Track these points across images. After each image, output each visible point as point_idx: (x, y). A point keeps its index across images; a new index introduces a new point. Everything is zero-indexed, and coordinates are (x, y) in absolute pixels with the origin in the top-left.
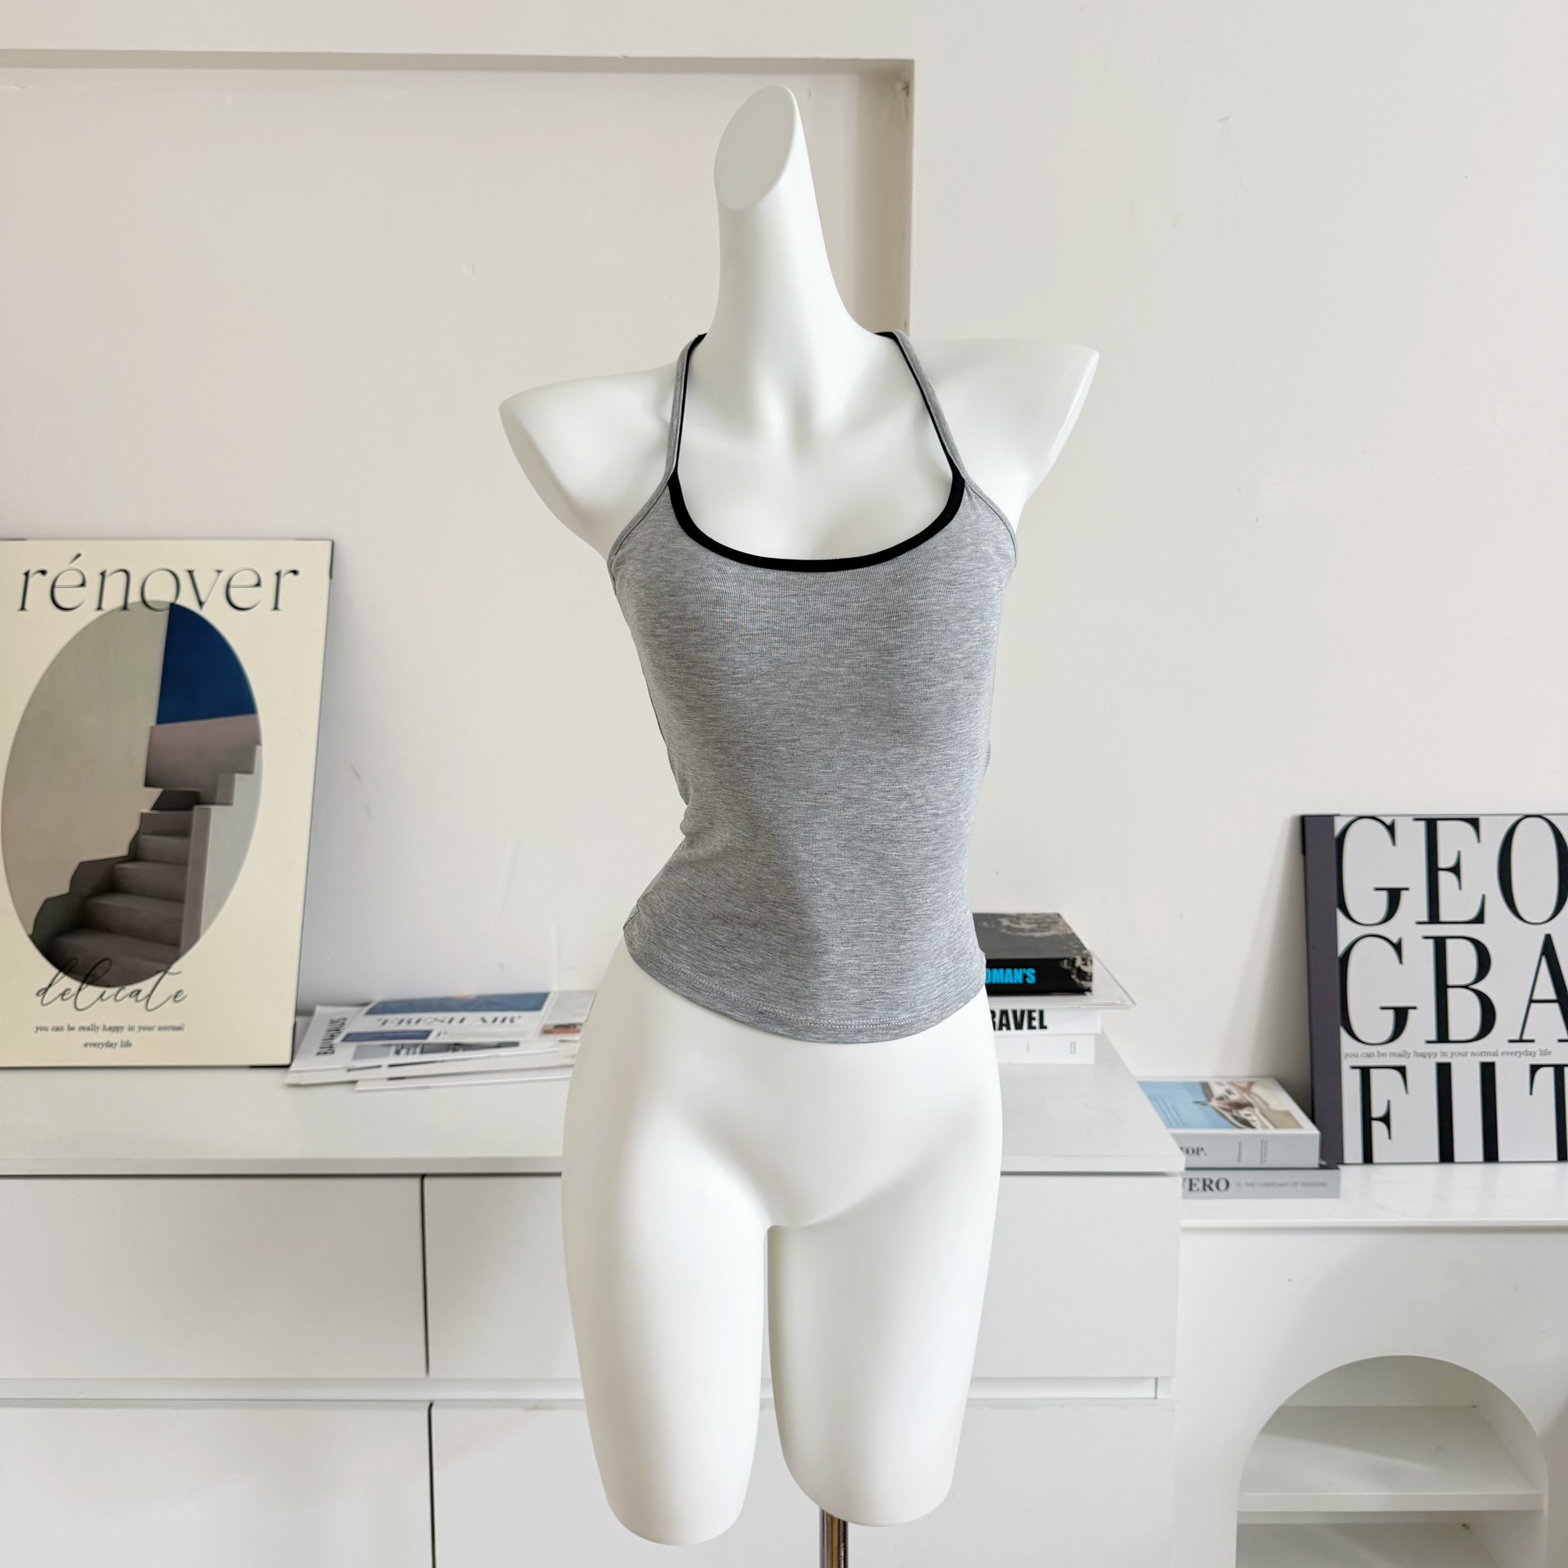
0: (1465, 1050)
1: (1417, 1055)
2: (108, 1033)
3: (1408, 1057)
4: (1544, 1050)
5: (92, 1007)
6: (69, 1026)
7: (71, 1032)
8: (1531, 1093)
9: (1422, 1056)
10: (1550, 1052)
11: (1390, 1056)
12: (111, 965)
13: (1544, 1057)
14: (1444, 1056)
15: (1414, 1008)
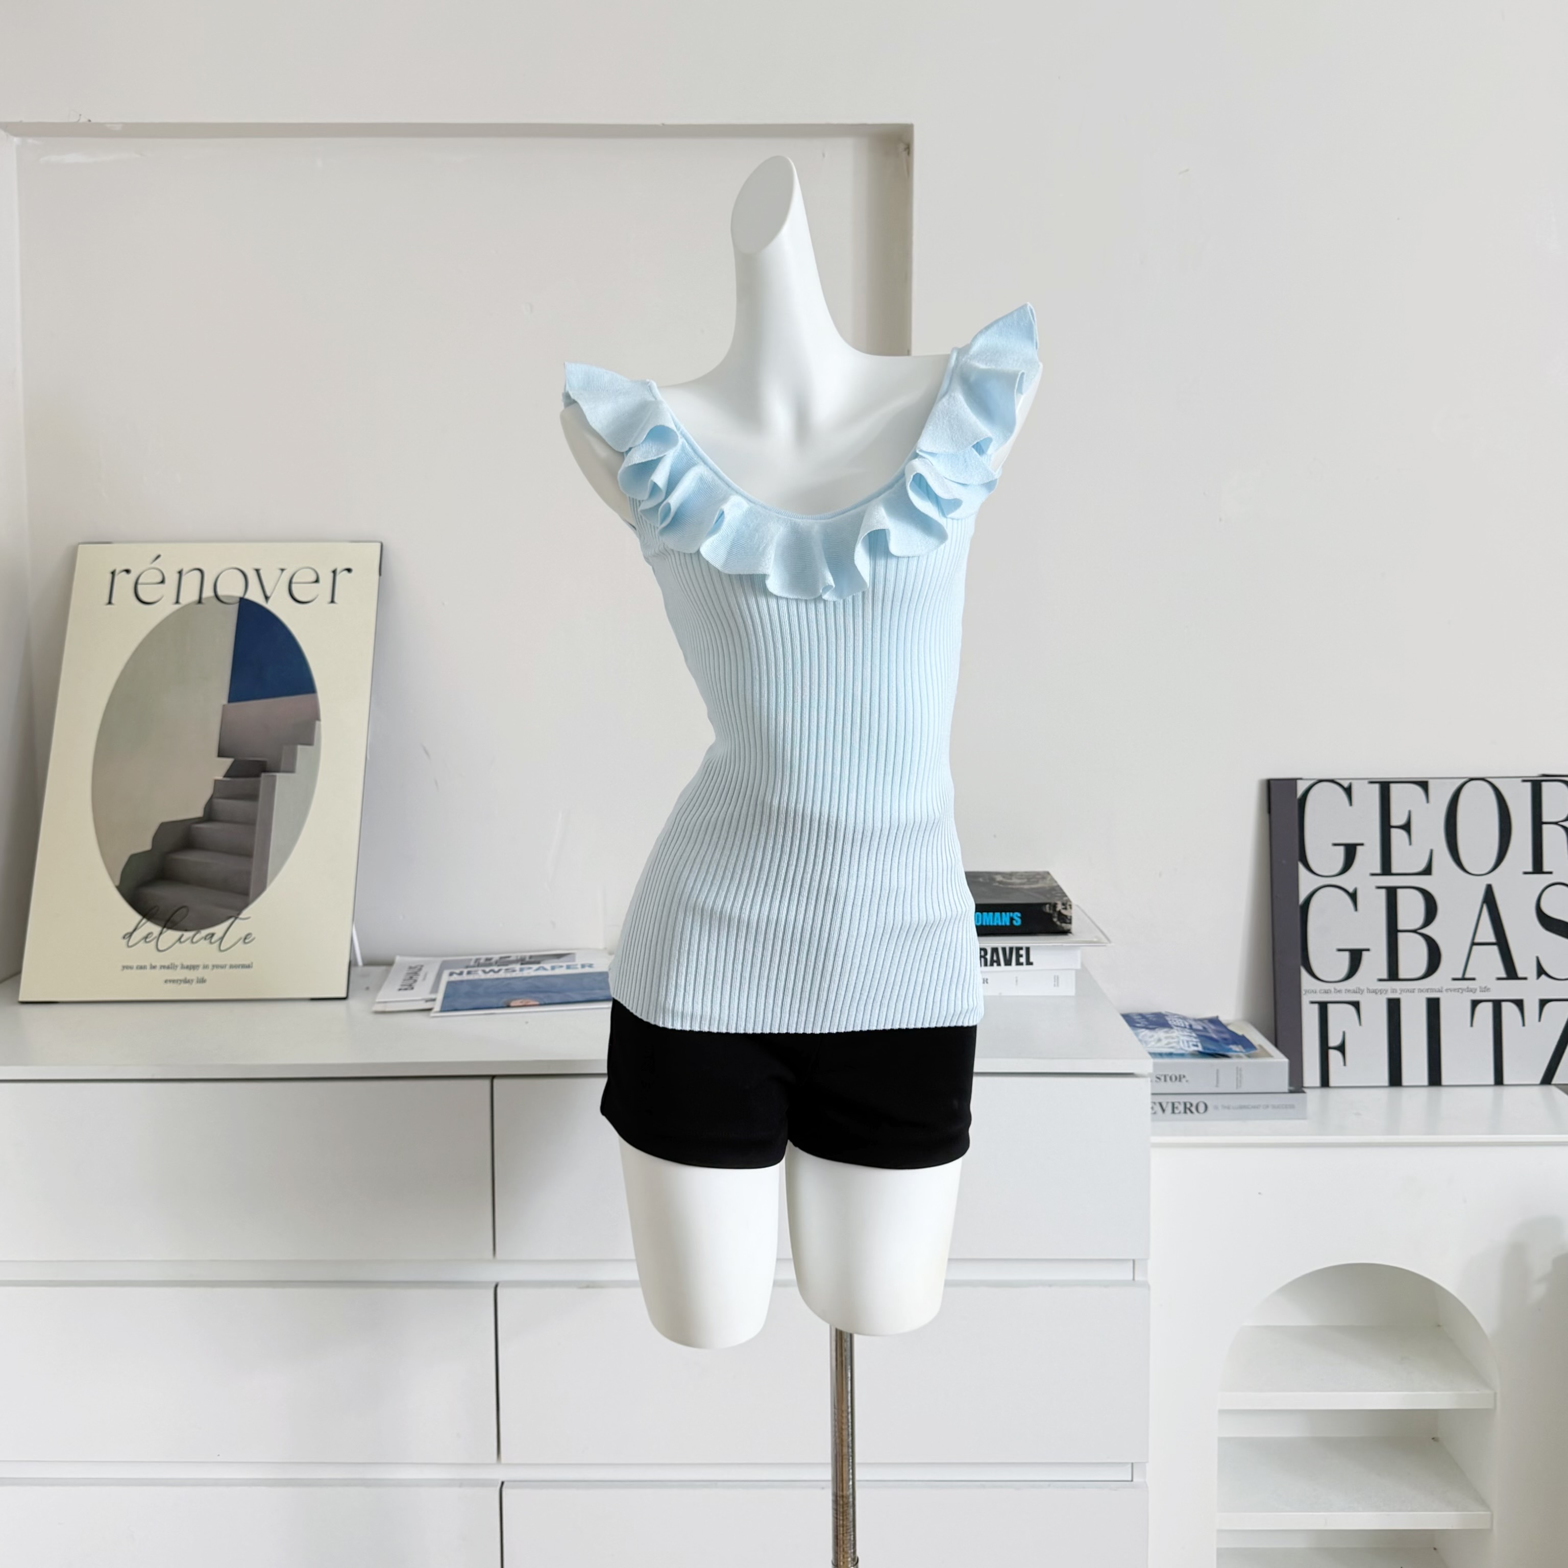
0: (1414, 987)
1: (1369, 991)
2: (186, 971)
3: (1362, 993)
4: (1483, 987)
5: (173, 948)
6: (151, 965)
7: (153, 971)
8: (1472, 1025)
9: (1374, 992)
10: (1489, 989)
11: (1346, 992)
12: (188, 911)
13: (1484, 993)
14: (1393, 992)
15: (1368, 950)
